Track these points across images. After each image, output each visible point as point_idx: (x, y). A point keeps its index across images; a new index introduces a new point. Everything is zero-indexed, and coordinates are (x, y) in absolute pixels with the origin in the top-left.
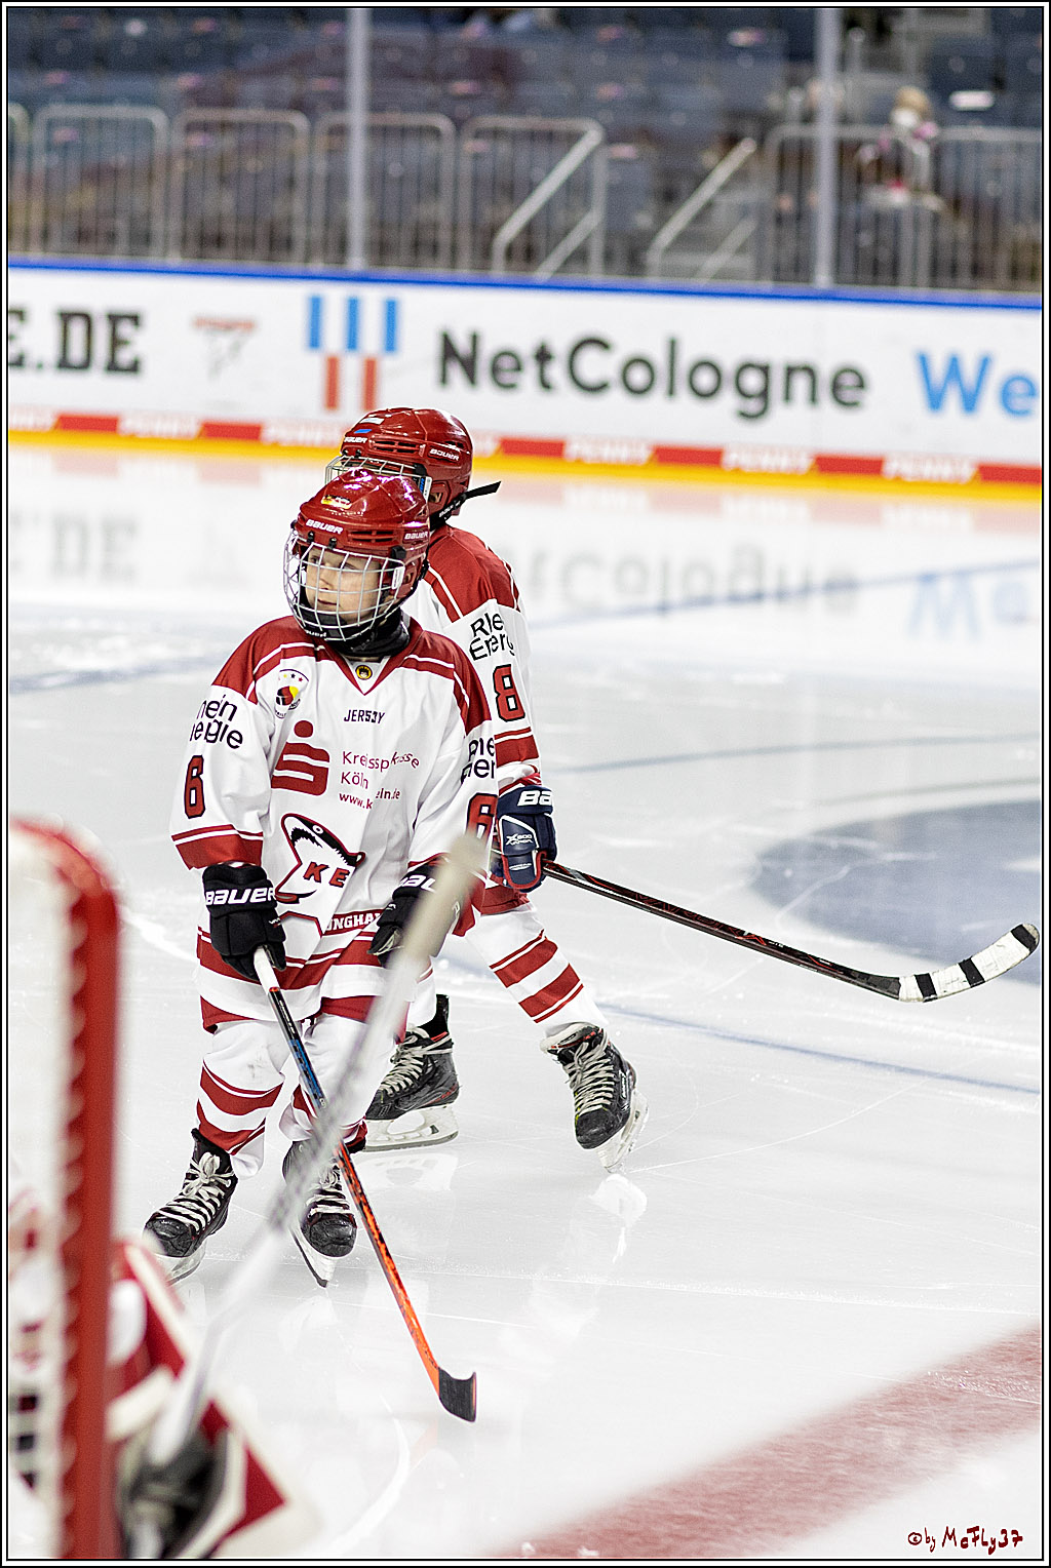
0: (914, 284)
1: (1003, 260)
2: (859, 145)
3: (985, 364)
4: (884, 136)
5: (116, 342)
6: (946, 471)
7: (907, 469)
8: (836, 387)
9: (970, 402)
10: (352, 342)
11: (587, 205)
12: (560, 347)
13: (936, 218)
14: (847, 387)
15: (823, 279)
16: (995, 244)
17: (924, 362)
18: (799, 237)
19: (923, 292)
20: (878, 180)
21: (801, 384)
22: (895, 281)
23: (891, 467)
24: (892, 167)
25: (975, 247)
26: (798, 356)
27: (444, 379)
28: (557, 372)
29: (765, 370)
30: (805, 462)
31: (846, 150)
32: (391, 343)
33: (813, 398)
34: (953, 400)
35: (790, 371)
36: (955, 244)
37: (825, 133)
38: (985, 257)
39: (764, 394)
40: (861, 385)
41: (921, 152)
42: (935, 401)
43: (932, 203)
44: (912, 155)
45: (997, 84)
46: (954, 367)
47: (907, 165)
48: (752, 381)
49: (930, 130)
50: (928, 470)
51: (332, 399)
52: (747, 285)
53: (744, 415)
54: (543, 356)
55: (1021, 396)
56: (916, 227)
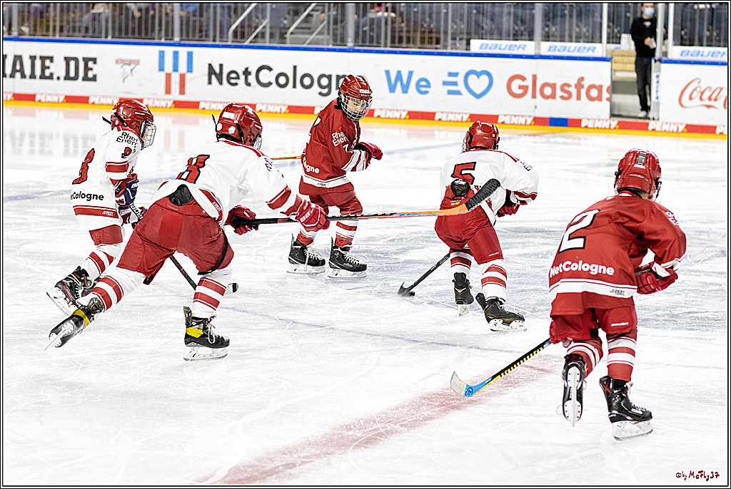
0: (386, 46)
1: (419, 36)
3: (411, 73)
5: (87, 69)
6: (397, 114)
7: (382, 114)
9: (405, 90)
10: (176, 69)
11: (264, 18)
12: (253, 70)
13: (394, 21)
15: (350, 44)
17: (387, 72)
18: (342, 28)
19: (389, 49)
22: (378, 44)
23: (376, 114)
25: (408, 31)
26: (340, 72)
27: (210, 83)
28: (252, 79)
29: (329, 77)
32: (190, 69)
34: (399, 88)
35: (338, 77)
36: (401, 31)
38: (412, 35)
39: (329, 86)
42: (392, 89)
43: (393, 15)
46: (399, 73)
48: (324, 82)
50: (390, 114)
51: (168, 91)
53: (320, 94)
54: (247, 73)
55: (424, 86)
56: (386, 23)
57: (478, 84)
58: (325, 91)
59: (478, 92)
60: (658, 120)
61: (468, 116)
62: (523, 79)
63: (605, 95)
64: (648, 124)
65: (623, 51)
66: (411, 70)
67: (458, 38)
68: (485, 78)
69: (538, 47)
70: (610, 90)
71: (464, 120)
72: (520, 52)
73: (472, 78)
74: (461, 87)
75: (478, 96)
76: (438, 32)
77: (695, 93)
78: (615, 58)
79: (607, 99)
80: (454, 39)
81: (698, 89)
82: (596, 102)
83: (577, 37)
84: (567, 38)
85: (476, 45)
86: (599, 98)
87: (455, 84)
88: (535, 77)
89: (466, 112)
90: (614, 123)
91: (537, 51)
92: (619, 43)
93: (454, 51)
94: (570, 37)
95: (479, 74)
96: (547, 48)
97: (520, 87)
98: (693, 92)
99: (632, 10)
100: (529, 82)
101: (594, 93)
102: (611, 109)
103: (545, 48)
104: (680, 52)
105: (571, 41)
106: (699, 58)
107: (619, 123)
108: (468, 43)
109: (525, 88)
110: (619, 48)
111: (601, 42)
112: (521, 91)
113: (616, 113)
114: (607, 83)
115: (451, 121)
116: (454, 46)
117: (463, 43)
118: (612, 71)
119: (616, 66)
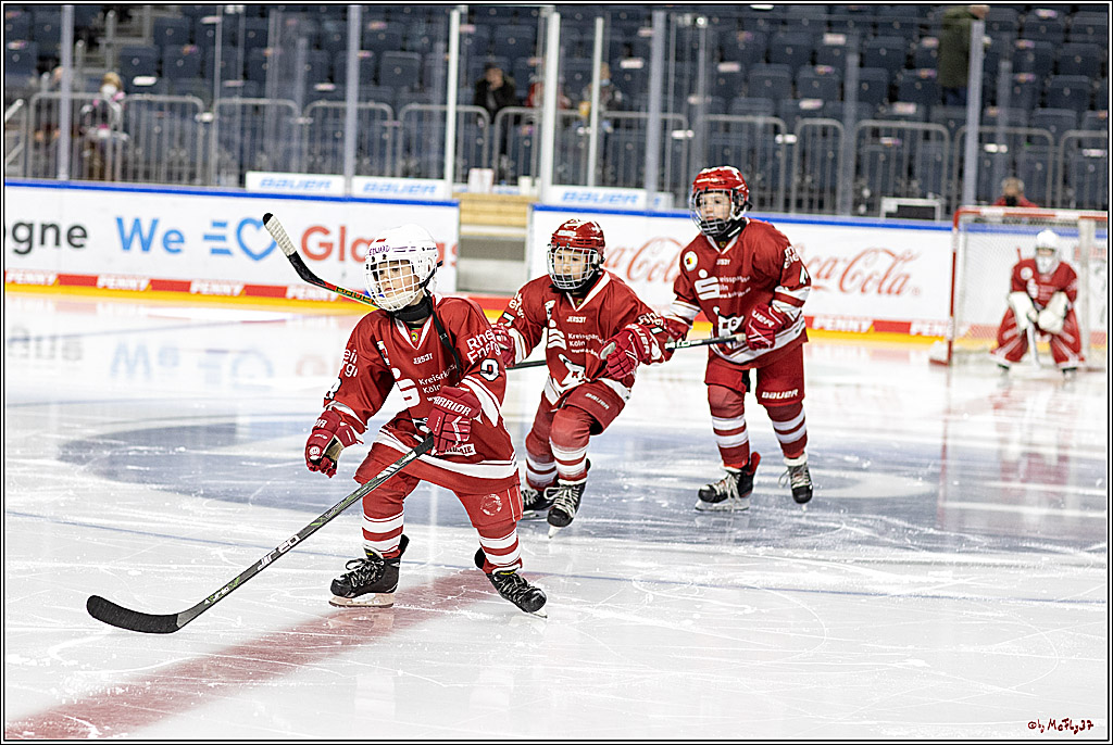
0: (113, 180)
1: (164, 169)
2: (83, 103)
3: (155, 223)
4: (97, 98)
6: (133, 284)
7: (111, 283)
8: (70, 237)
9: (146, 246)
13: (125, 146)
14: (76, 236)
15: (63, 176)
16: (159, 161)
17: (120, 221)
18: (48, 155)
19: (118, 184)
20: (93, 124)
21: (50, 234)
22: (102, 178)
23: (101, 283)
24: (101, 115)
25: (147, 162)
26: (48, 221)
29: (30, 227)
30: (52, 279)
31: (75, 106)
33: (57, 243)
34: (136, 244)
35: (44, 227)
36: (136, 161)
37: (65, 96)
38: (153, 168)
39: (30, 240)
40: (85, 235)
41: (117, 108)
42: (126, 245)
43: (124, 137)
44: (113, 110)
45: (159, 74)
46: (137, 222)
47: (110, 117)
48: (23, 233)
49: (121, 95)
50: (122, 283)
52: (20, 179)
53: (16, 251)
55: (174, 241)
56: (114, 149)
57: (258, 239)
58: (23, 247)
59: (257, 250)
61: (241, 286)
62: (326, 232)
63: (449, 257)
65: (472, 194)
66: (155, 216)
67: (224, 172)
69: (348, 185)
70: (457, 250)
71: (237, 293)
72: (322, 192)
73: (248, 230)
74: (232, 244)
75: (257, 258)
76: (193, 164)
78: (463, 206)
79: (454, 264)
83: (404, 171)
85: (254, 180)
87: (223, 238)
88: (343, 230)
89: (238, 281)
91: (348, 190)
92: (467, 183)
93: (221, 190)
95: (259, 223)
96: (363, 186)
97: (322, 245)
99: (486, 133)
100: (334, 238)
102: (458, 281)
103: (360, 185)
104: (562, 195)
105: (393, 176)
106: (590, 204)
108: (242, 181)
109: (329, 247)
110: (467, 190)
111: (442, 177)
112: (321, 251)
113: (462, 286)
114: (451, 240)
115: (215, 295)
116: (218, 183)
117: (234, 179)
118: (460, 223)
119: (466, 217)
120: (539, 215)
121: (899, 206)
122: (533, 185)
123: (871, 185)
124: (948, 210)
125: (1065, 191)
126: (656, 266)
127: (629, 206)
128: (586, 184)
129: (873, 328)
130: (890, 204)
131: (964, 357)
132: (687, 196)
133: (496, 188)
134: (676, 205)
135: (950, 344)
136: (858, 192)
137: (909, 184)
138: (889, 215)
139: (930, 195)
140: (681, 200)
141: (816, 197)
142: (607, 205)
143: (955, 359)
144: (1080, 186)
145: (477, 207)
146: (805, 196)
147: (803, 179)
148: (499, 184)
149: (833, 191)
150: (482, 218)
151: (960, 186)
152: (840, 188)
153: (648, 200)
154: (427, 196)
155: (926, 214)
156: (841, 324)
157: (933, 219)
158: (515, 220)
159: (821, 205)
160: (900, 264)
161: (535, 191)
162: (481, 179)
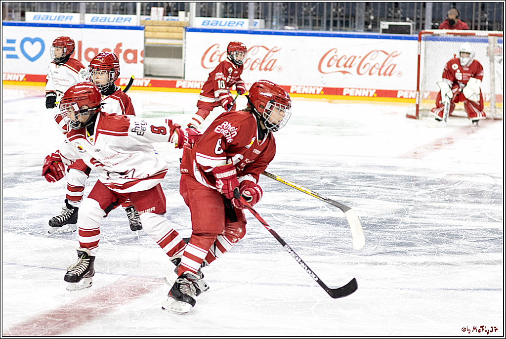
57: (32, 49)
59: (32, 55)
60: (184, 78)
61: (24, 76)
63: (140, 58)
64: (176, 82)
65: (152, 21)
67: (13, 11)
68: (38, 45)
69: (83, 18)
70: (144, 53)
71: (21, 79)
72: (68, 22)
73: (27, 44)
74: (18, 52)
75: (33, 60)
77: (215, 56)
78: (147, 27)
79: (142, 62)
80: (10, 11)
81: (217, 53)
82: (132, 64)
83: (114, 10)
84: (105, 10)
85: (30, 17)
86: (135, 60)
87: (13, 49)
88: (80, 44)
89: (22, 73)
90: (147, 81)
91: (82, 21)
92: (150, 15)
93: (11, 21)
94: (108, 9)
95: (33, 41)
96: (91, 19)
98: (212, 56)
101: (130, 56)
102: (145, 70)
103: (89, 18)
104: (202, 23)
105: (108, 13)
107: (151, 82)
108: (23, 15)
110: (150, 19)
111: (135, 13)
113: (148, 73)
114: (140, 48)
115: (9, 80)
116: (10, 18)
117: (19, 14)
118: (145, 38)
119: (149, 34)
120: (188, 34)
121: (390, 26)
122: (186, 16)
123: (375, 14)
124: (417, 27)
125: (482, 15)
126: (255, 61)
127: (239, 28)
128: (216, 17)
129: (375, 95)
130: (385, 25)
131: (426, 113)
132: (272, 21)
133: (166, 18)
134: (266, 26)
135: (418, 106)
136: (367, 16)
137: (396, 11)
138: (384, 31)
139: (408, 19)
140: (269, 23)
141: (344, 19)
142: (227, 28)
143: (420, 115)
144: (491, 12)
145: (155, 28)
146: (338, 19)
147: (337, 10)
148: (167, 15)
149: (354, 16)
150: (158, 34)
151: (424, 12)
152: (357, 15)
153: (250, 24)
154: (126, 24)
155: (405, 30)
156: (358, 93)
157: (409, 33)
158: (177, 35)
159: (347, 25)
160: (391, 58)
161: (187, 19)
162: (157, 13)
